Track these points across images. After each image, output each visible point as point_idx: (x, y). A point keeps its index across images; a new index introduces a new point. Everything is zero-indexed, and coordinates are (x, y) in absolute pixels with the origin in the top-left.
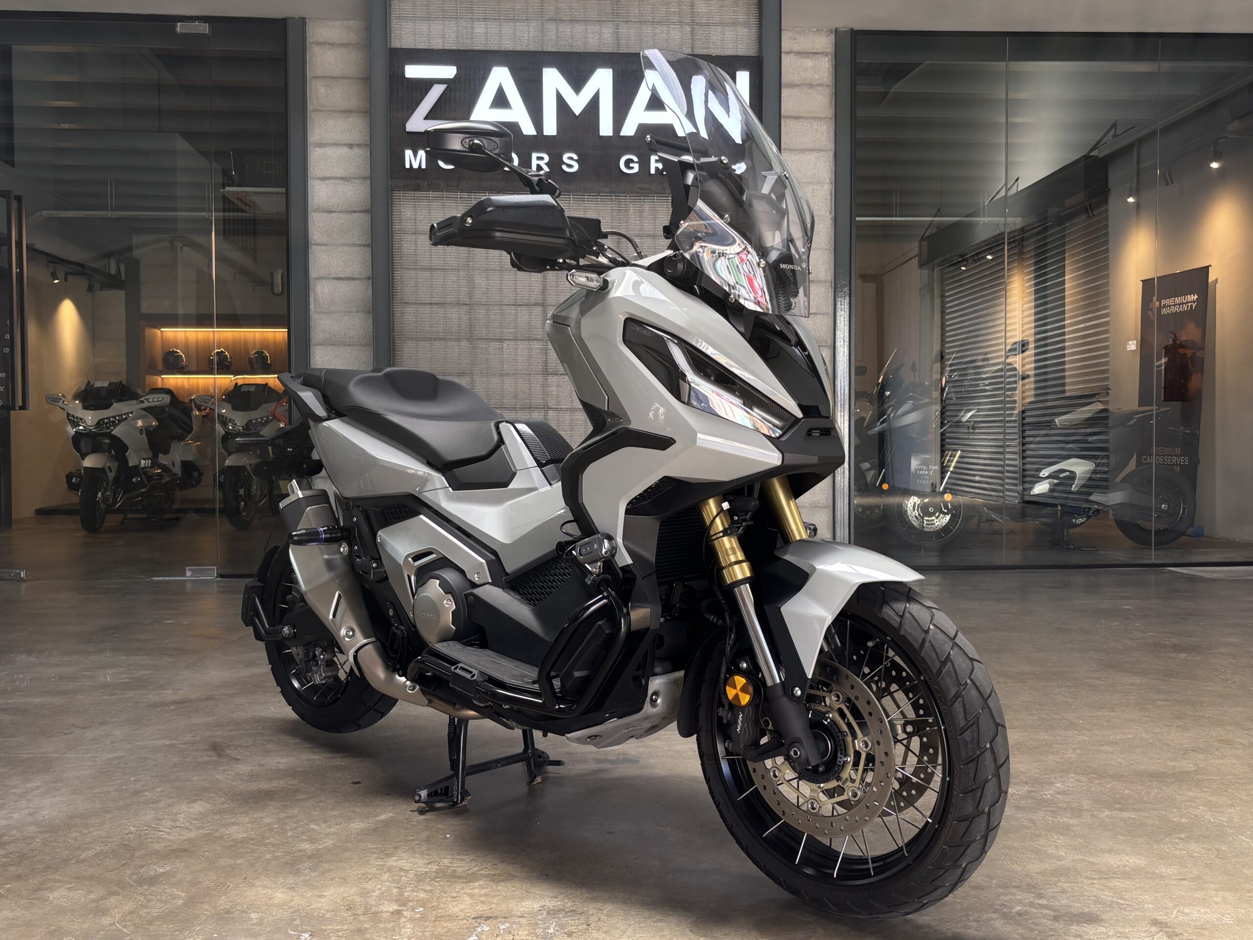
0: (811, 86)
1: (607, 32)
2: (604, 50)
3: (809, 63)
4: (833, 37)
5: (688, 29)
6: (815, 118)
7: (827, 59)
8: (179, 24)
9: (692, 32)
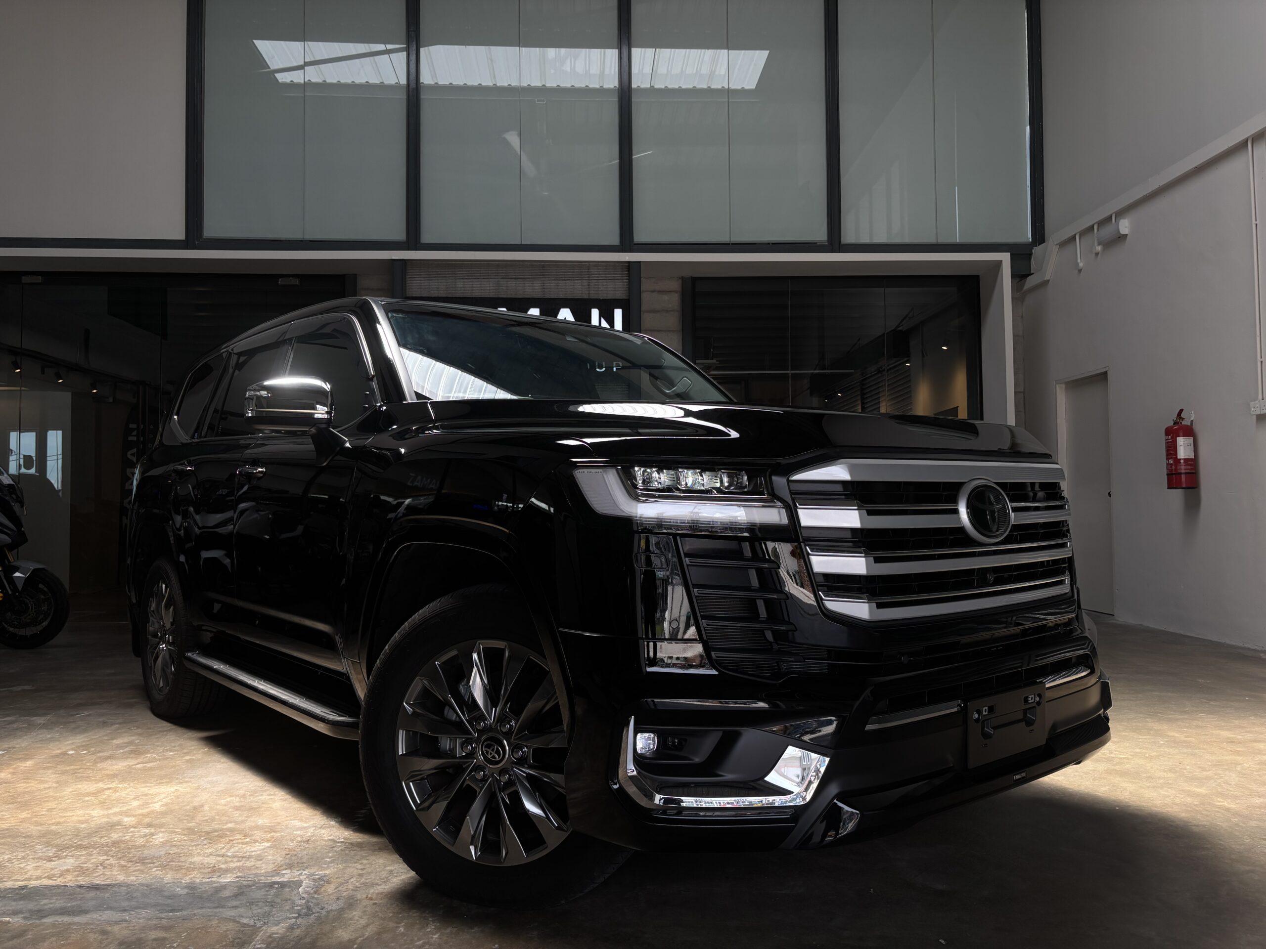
0: (667, 311)
1: (537, 285)
2: (535, 296)
3: (666, 297)
4: (680, 281)
5: (585, 283)
6: (669, 331)
7: (677, 295)
8: (280, 279)
9: (589, 285)
